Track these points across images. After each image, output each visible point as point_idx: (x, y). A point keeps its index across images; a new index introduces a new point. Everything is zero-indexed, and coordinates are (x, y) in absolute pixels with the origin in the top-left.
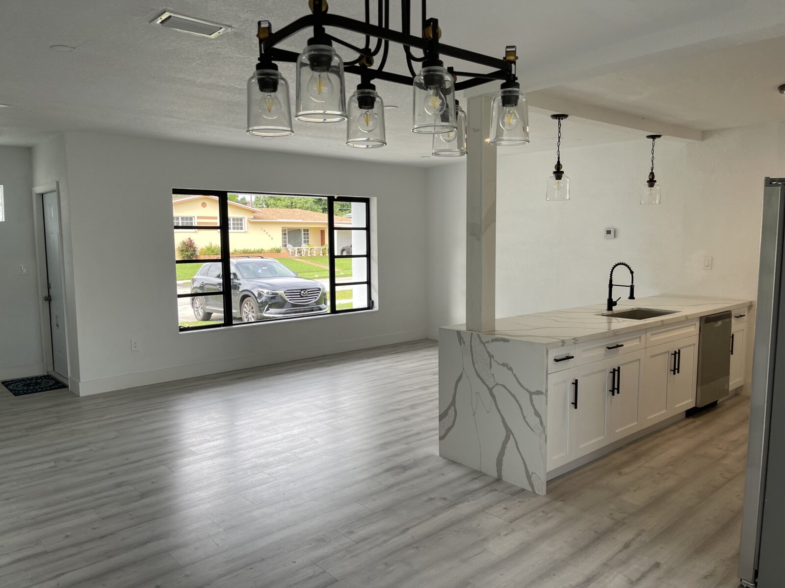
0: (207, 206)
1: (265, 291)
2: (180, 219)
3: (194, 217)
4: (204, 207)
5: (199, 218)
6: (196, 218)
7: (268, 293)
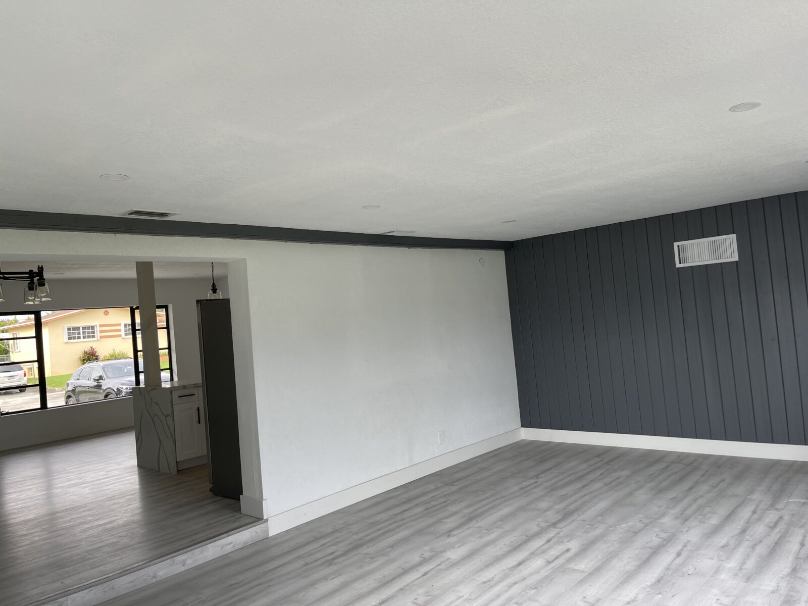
0: (110, 314)
1: (124, 387)
2: (81, 329)
3: (96, 325)
4: (106, 315)
5: (101, 326)
6: (98, 326)
7: (127, 389)
